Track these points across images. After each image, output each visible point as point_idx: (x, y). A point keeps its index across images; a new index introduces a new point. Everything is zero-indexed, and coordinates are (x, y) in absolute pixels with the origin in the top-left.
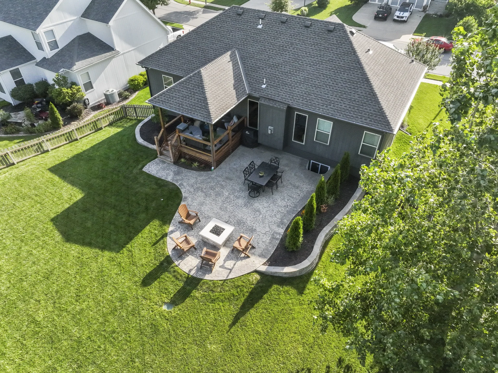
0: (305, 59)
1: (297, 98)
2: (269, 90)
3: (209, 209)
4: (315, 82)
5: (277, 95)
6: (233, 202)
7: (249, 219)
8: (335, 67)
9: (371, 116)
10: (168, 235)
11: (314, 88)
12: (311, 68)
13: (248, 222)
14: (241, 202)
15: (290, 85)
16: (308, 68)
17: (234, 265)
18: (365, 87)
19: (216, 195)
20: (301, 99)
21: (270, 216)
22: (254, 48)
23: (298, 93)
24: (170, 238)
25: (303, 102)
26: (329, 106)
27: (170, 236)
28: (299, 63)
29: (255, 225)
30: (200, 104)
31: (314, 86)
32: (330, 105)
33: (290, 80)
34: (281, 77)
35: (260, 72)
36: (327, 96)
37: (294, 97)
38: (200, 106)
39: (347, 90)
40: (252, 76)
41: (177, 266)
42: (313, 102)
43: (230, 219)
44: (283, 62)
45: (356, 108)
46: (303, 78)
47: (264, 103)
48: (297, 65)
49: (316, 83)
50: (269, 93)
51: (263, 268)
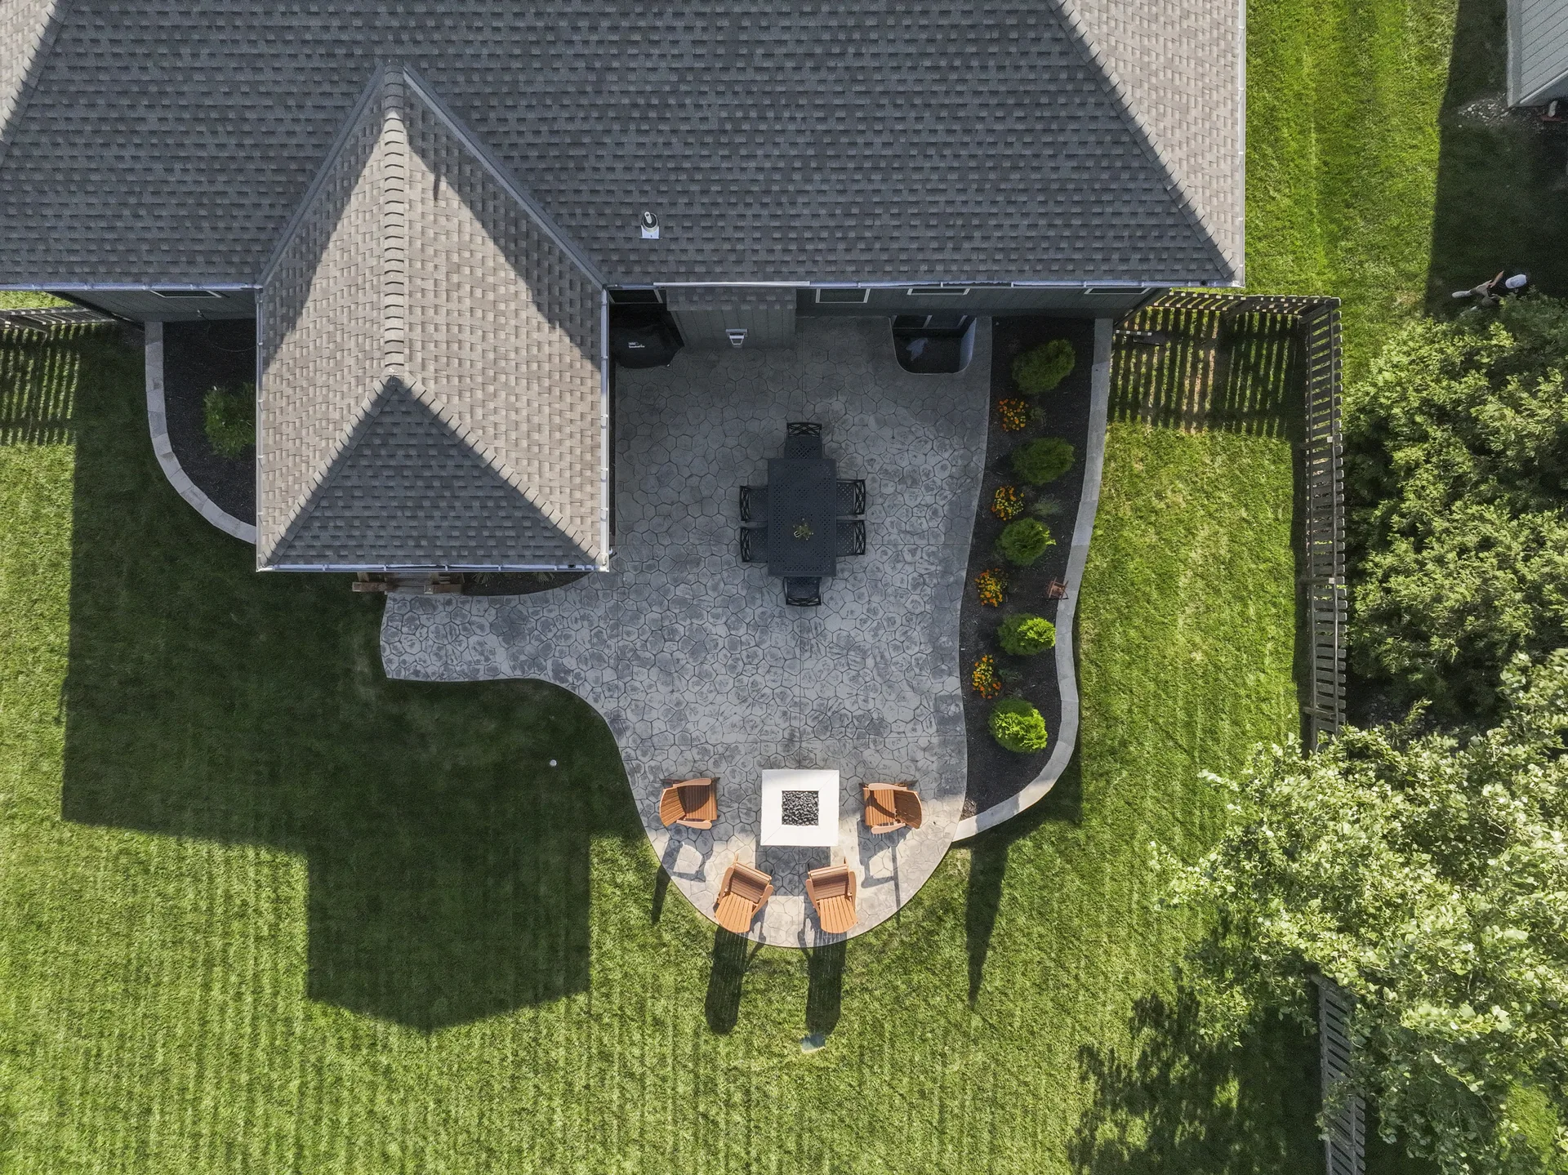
0: (774, 35)
1: (821, 246)
2: (684, 245)
3: (712, 721)
4: (868, 145)
5: (733, 258)
6: (760, 652)
7: (843, 692)
8: (931, 41)
9: (1143, 238)
10: (669, 872)
11: (876, 177)
12: (823, 74)
13: (848, 704)
14: (780, 638)
15: (767, 192)
16: (811, 81)
17: (894, 859)
18: (1090, 110)
19: (693, 653)
20: (841, 246)
21: (896, 648)
22: (487, 34)
23: (815, 223)
24: (681, 875)
25: (854, 255)
26: (966, 245)
27: (676, 869)
28: (758, 62)
29: (871, 706)
30: (502, 513)
31: (876, 169)
32: (969, 238)
33: (752, 164)
34: (706, 165)
35: (592, 162)
36: (942, 198)
37: (810, 247)
38: (508, 524)
39: (1018, 149)
40: (572, 198)
41: (760, 946)
42: (895, 245)
43: (795, 723)
44: (674, 78)
45: (1076, 222)
46: (807, 138)
47: (693, 308)
48: (750, 75)
49: (877, 150)
50: (692, 256)
51: (968, 828)
